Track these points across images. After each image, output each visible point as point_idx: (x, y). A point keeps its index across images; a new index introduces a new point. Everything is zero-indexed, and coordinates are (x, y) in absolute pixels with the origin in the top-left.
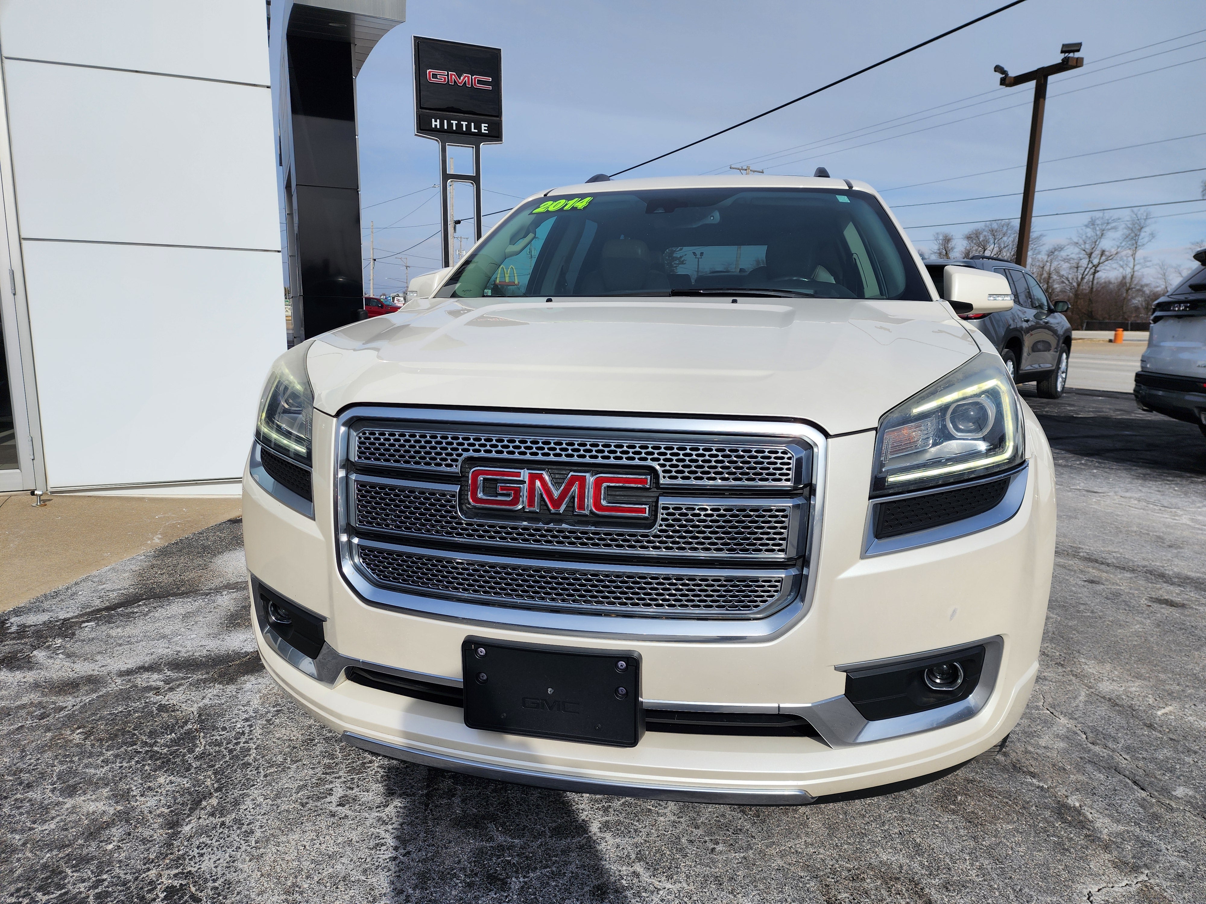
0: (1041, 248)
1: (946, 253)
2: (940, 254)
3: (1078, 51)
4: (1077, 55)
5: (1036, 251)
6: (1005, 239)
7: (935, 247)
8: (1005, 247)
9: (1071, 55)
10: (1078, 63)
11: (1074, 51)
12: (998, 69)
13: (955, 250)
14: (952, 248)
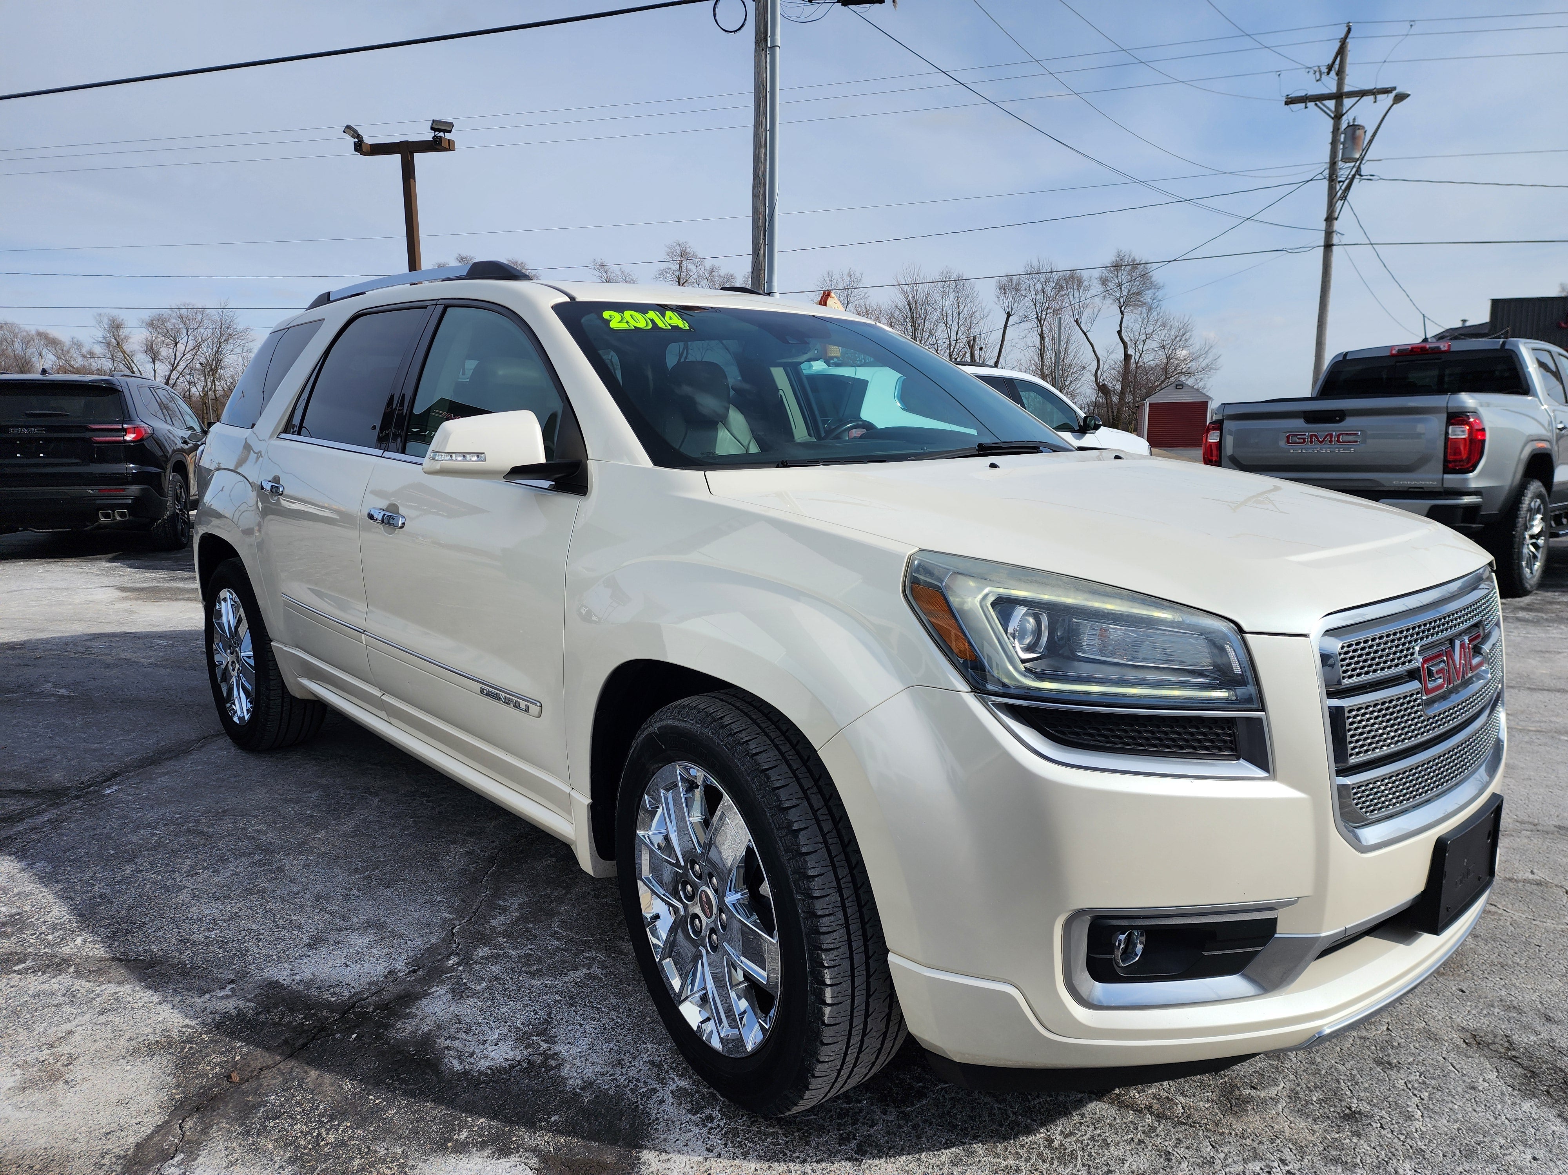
0: (251, 344)
1: (118, 344)
2: (108, 344)
3: (450, 132)
4: (448, 136)
5: (246, 349)
6: (201, 330)
7: (99, 334)
8: (203, 341)
9: (441, 134)
10: (449, 147)
11: (445, 131)
12: (349, 129)
13: (130, 340)
14: (126, 338)
